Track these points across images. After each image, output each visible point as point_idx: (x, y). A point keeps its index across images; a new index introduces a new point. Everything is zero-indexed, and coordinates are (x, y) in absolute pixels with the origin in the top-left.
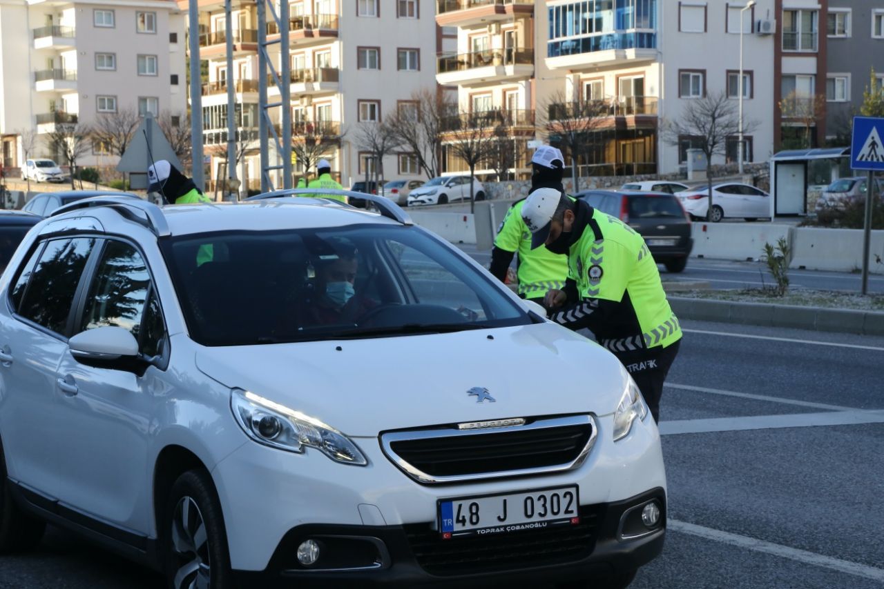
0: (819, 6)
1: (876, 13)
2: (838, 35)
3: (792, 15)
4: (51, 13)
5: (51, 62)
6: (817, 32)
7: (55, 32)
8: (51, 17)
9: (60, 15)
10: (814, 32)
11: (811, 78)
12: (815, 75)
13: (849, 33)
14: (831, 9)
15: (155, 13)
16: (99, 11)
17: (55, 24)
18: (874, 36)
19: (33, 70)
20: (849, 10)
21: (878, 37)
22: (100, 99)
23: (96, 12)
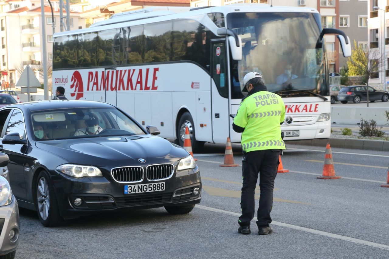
0: (335, 15)
1: (360, 17)
2: (344, 26)
3: (325, 18)
4: (29, 19)
5: (30, 39)
6: (335, 25)
7: (31, 27)
8: (29, 20)
9: (33, 20)
10: (333, 25)
11: (333, 44)
12: (335, 43)
13: (349, 25)
14: (341, 16)
15: (72, 18)
16: (49, 18)
17: (31, 23)
18: (359, 26)
19: (22, 43)
20: (348, 16)
21: (361, 27)
22: (50, 54)
23: (47, 18)
